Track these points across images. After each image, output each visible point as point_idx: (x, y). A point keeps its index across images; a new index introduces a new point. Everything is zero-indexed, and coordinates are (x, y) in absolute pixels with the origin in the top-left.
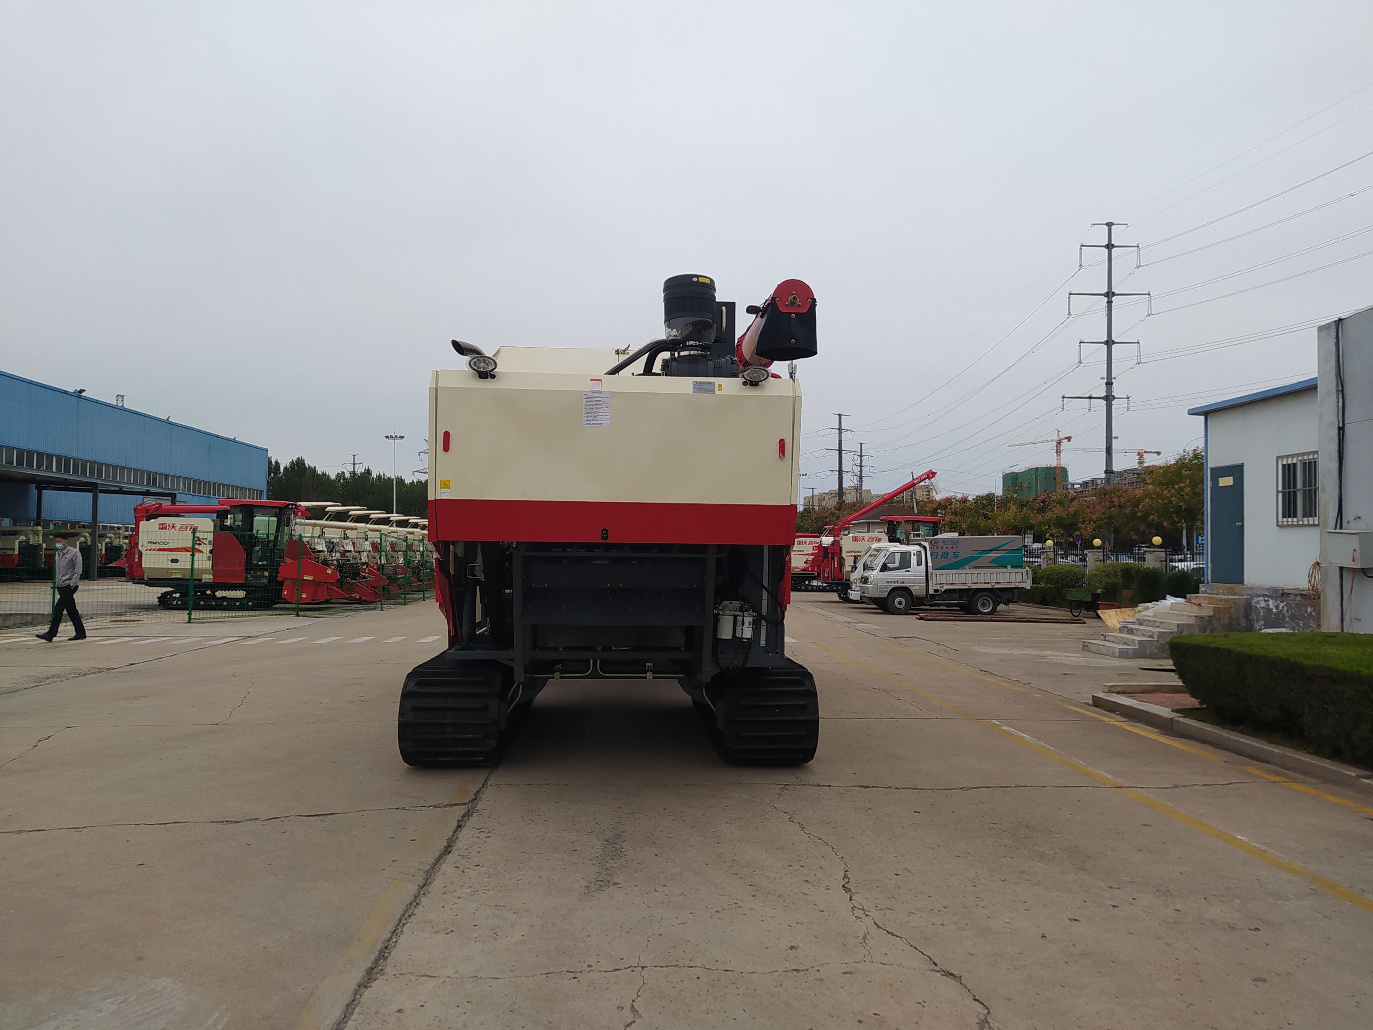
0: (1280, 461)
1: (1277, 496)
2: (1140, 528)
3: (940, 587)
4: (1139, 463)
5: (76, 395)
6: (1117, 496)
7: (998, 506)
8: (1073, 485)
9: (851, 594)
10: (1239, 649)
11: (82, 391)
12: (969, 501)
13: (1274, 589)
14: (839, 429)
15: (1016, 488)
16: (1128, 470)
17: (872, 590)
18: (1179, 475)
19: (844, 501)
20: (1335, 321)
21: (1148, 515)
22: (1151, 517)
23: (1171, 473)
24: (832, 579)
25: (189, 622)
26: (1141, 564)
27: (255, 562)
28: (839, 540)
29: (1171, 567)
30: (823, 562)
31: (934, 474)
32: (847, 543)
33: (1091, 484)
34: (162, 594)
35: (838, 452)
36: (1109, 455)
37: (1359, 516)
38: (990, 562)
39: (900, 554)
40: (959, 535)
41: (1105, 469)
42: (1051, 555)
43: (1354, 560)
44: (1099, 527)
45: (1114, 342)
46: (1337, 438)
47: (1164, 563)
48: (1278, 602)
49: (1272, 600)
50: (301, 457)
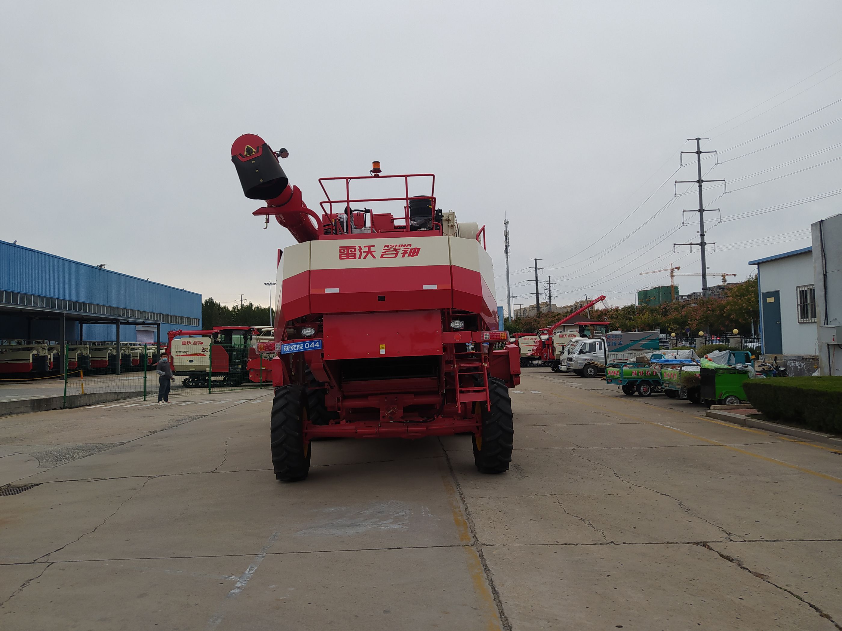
0: (798, 289)
1: (798, 307)
2: (726, 323)
3: (613, 362)
4: (723, 281)
5: (98, 268)
6: (711, 304)
7: (638, 312)
8: (682, 296)
9: (561, 368)
10: (775, 384)
11: (101, 266)
12: (619, 310)
13: (798, 356)
14: (535, 268)
15: (647, 300)
16: (716, 286)
17: (574, 365)
18: (748, 290)
19: (541, 312)
20: (819, 221)
21: (730, 315)
22: (732, 316)
23: (742, 289)
24: (548, 360)
25: (210, 393)
26: (727, 344)
27: (234, 361)
28: (551, 337)
29: (744, 346)
30: (543, 350)
31: (604, 297)
32: (557, 339)
33: (693, 296)
34: (184, 380)
35: (535, 282)
36: (704, 279)
37: (836, 318)
38: (640, 347)
39: (589, 344)
40: (622, 332)
41: (702, 287)
42: (675, 341)
43: (834, 340)
44: (700, 323)
45: (704, 210)
46: (823, 279)
47: (740, 344)
48: (801, 363)
49: (798, 362)
50: (211, 297)
